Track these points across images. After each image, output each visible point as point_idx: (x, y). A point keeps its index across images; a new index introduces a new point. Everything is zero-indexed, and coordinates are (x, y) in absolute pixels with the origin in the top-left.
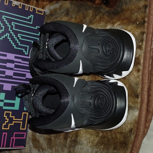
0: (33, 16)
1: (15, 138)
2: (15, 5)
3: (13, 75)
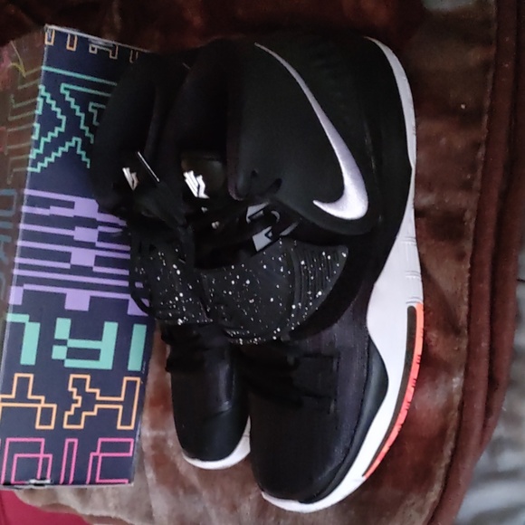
1: (101, 455)
2: (98, 49)
3: (95, 265)
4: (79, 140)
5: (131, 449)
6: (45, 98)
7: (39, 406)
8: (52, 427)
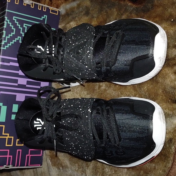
0: (46, 16)
1: (30, 155)
2: (27, 4)
3: (27, 84)
4: (20, 38)
5: (41, 153)
6: (7, 21)
7: (7, 138)
8: (12, 145)
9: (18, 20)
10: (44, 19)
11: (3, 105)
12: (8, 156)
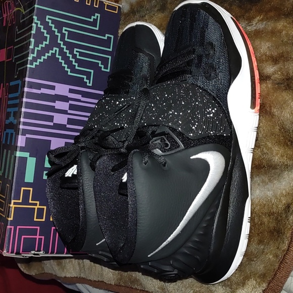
0: (99, 15)
3: (68, 124)
4: (58, 49)
6: (37, 24)
7: (36, 207)
8: (44, 220)
9: (53, 22)
10: (95, 20)
11: (30, 156)
12: (38, 237)
